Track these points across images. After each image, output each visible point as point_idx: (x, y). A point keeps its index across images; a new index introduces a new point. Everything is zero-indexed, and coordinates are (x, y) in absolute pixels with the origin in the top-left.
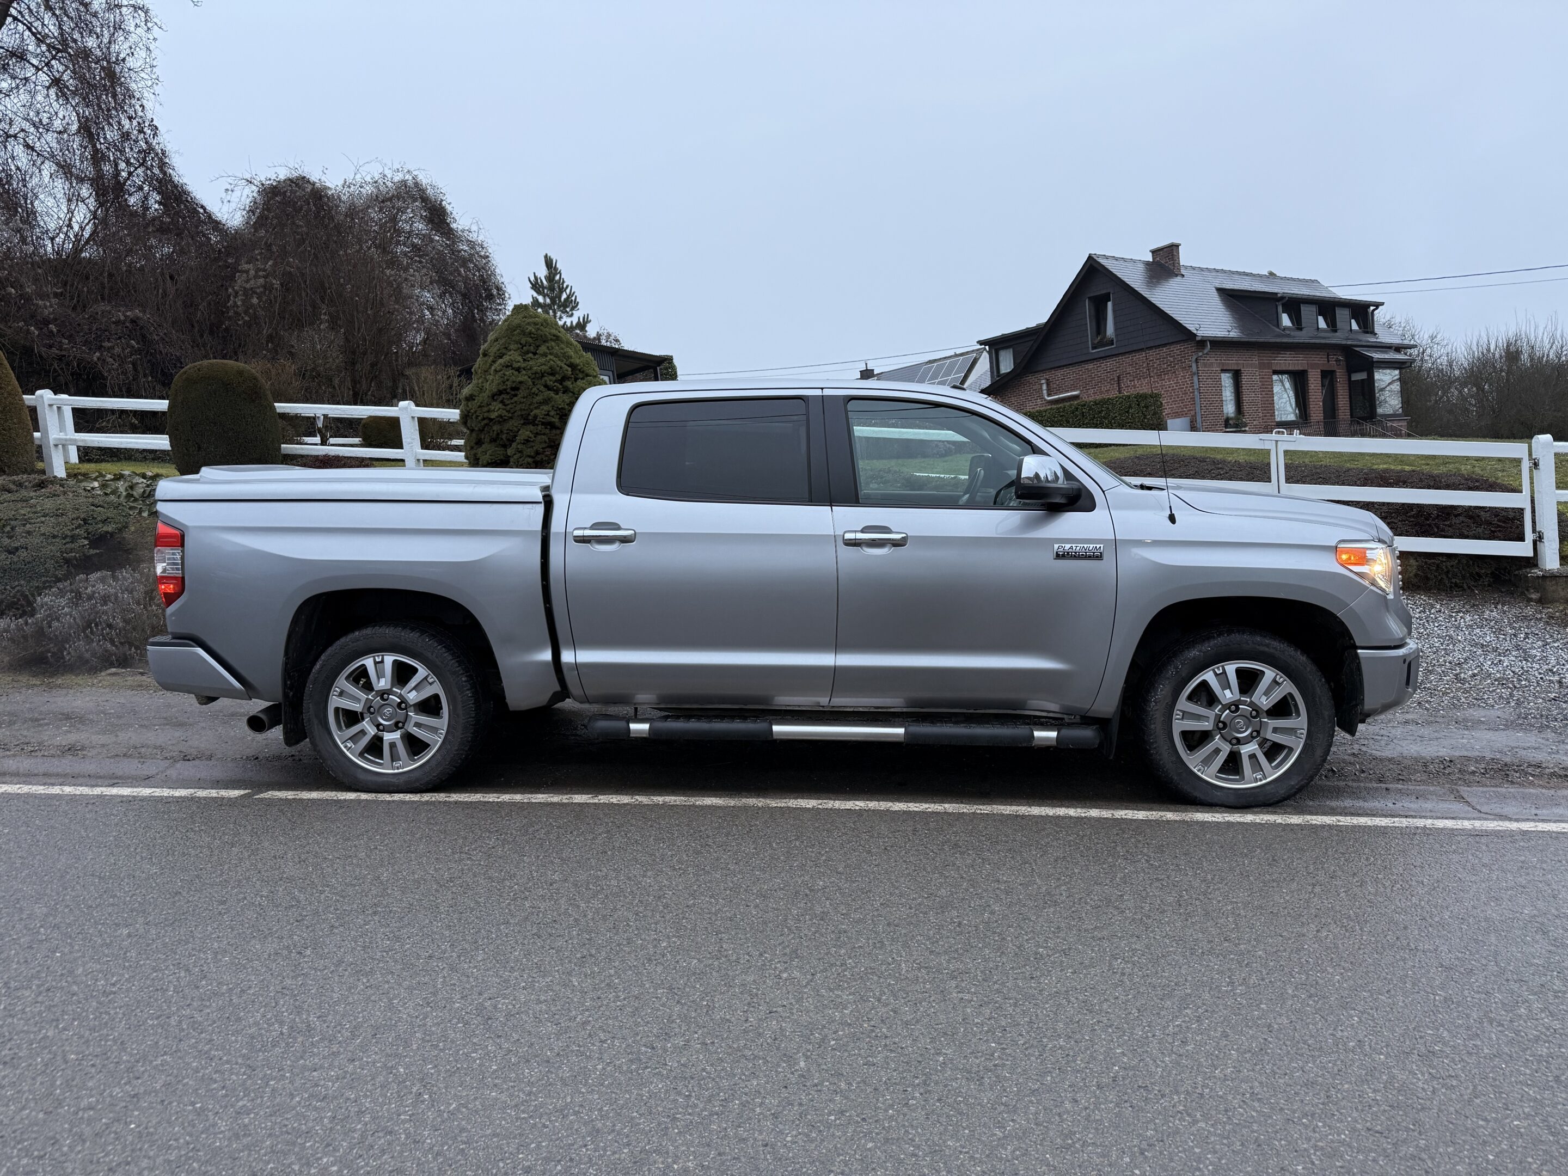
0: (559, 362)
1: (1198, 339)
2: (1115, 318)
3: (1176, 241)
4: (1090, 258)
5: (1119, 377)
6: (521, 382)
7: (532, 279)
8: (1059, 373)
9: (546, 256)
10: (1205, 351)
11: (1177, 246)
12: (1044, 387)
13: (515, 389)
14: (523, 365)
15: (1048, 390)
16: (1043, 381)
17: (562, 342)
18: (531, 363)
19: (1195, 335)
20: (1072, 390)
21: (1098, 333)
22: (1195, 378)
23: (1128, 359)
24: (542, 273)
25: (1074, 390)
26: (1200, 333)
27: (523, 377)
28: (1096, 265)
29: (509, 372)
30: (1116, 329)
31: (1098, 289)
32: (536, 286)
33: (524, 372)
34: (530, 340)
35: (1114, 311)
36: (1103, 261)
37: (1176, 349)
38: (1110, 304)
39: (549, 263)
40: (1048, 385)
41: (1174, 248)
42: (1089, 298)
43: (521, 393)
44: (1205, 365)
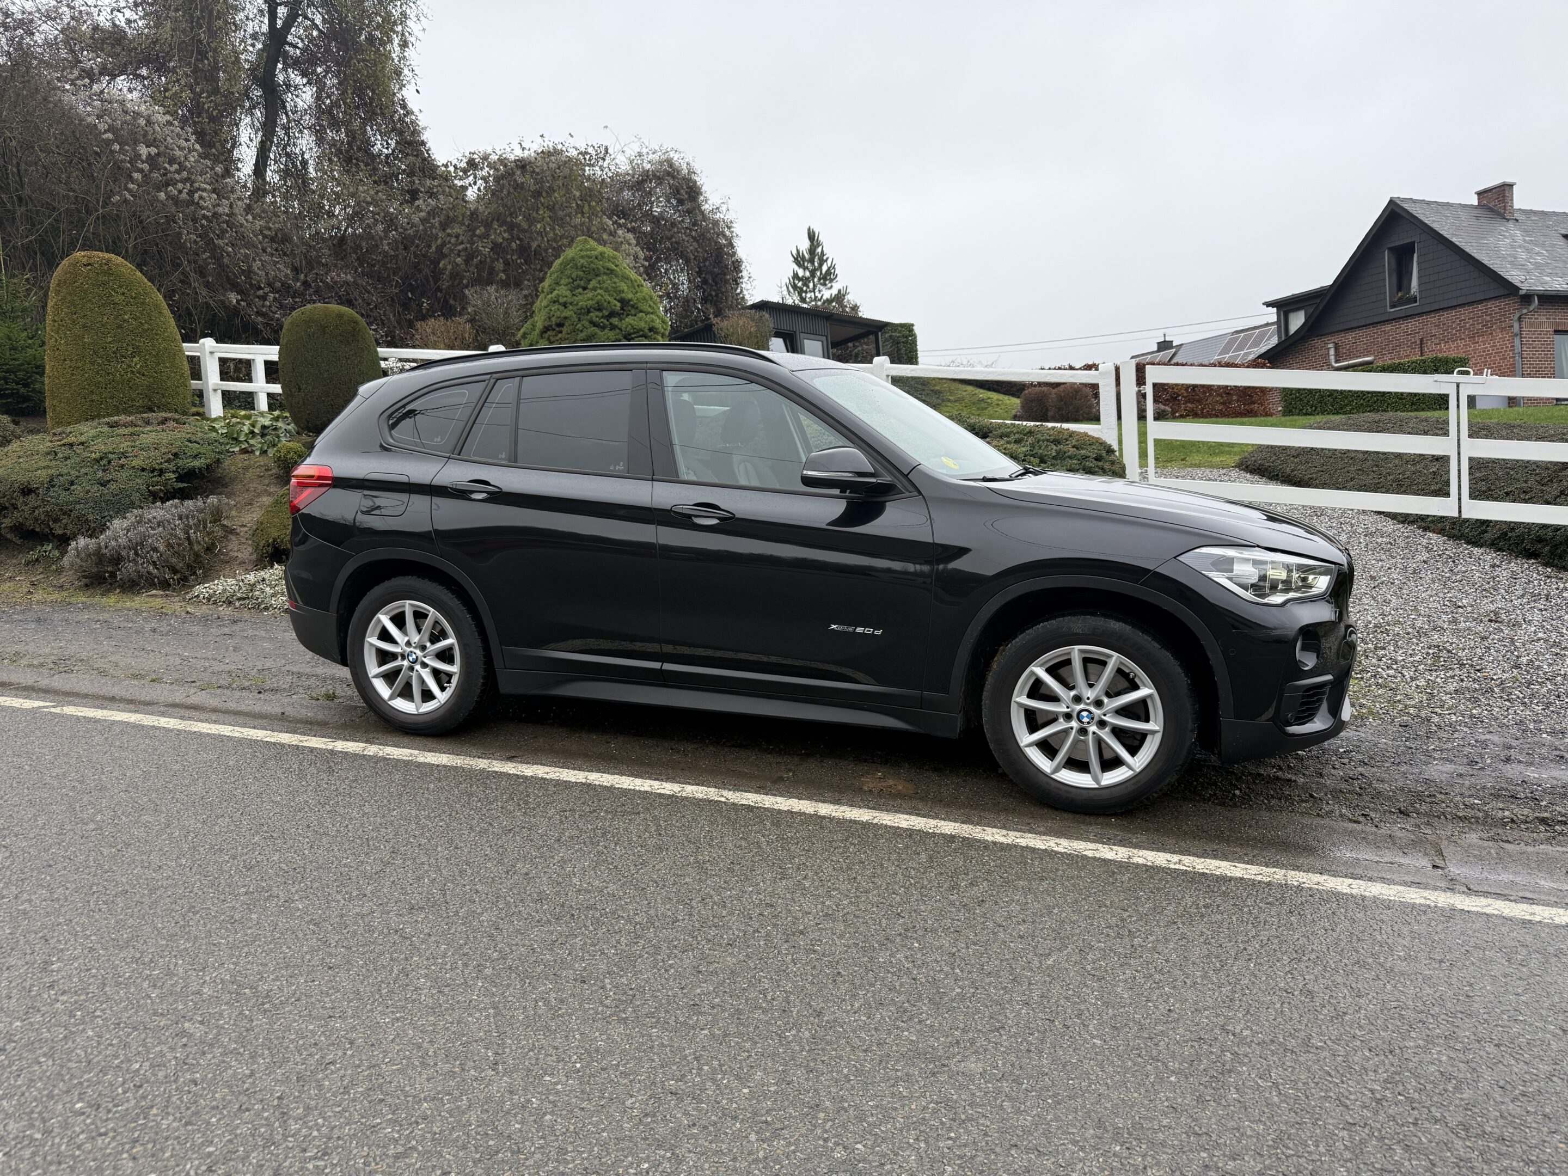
0: (607, 297)
1: (1522, 292)
2: (1419, 271)
3: (1509, 180)
4: (1392, 202)
5: (1422, 340)
6: (566, 318)
7: (795, 253)
8: (1350, 336)
9: (809, 229)
10: (1531, 308)
11: (1511, 186)
12: (1332, 352)
13: (560, 325)
14: (569, 300)
15: (1336, 355)
16: (1331, 345)
17: (617, 276)
18: (580, 297)
19: (1518, 289)
20: (1364, 356)
21: (1400, 288)
22: (1517, 341)
23: (1433, 319)
24: (805, 245)
25: (1367, 356)
26: (1525, 288)
27: (567, 313)
28: (1398, 210)
29: (554, 307)
30: (1420, 285)
31: (1400, 239)
32: (799, 260)
33: (571, 307)
34: (581, 274)
35: (1418, 264)
36: (1406, 206)
37: (1493, 306)
38: (1415, 255)
39: (812, 236)
40: (1336, 349)
41: (1507, 188)
42: (1390, 249)
43: (565, 329)
44: (1531, 325)
